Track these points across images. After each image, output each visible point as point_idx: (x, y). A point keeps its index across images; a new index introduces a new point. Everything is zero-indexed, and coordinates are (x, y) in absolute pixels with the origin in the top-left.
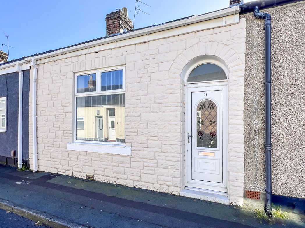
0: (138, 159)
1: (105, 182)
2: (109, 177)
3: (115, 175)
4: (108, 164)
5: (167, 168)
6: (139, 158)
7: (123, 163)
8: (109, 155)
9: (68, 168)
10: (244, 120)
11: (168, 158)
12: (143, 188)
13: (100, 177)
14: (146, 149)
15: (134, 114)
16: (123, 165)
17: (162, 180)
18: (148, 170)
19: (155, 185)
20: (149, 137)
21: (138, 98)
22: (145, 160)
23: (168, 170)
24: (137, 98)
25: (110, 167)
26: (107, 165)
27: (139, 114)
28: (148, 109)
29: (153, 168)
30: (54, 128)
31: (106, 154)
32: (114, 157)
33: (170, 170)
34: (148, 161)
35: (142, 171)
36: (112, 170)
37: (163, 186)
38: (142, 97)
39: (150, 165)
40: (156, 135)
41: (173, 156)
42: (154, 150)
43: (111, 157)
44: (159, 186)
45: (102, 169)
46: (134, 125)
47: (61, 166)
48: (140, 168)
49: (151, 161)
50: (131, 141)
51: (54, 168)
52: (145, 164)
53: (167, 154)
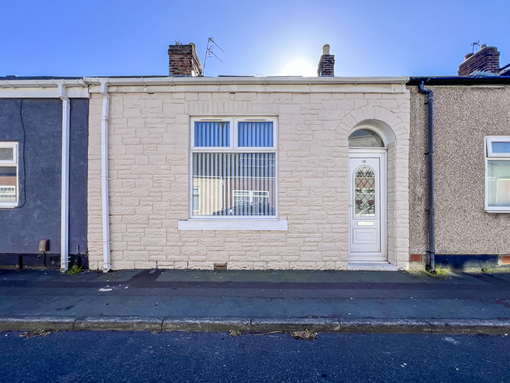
0: (298, 235)
1: (246, 269)
2: (253, 261)
3: (263, 258)
4: (252, 244)
5: (333, 241)
6: (299, 232)
7: (275, 240)
8: (255, 232)
9: (178, 258)
10: (409, 187)
11: (334, 230)
12: (303, 268)
13: (239, 264)
14: (307, 221)
15: (292, 179)
16: (275, 244)
17: (327, 256)
18: (309, 246)
19: (318, 263)
20: (311, 207)
21: (298, 159)
22: (306, 235)
23: (334, 243)
24: (295, 159)
25: (255, 248)
26: (250, 246)
27: (298, 179)
28: (311, 173)
29: (315, 244)
30: (149, 198)
31: (251, 232)
32: (262, 234)
33: (337, 243)
34: (310, 235)
35: (302, 248)
36: (258, 253)
37: (328, 263)
38: (301, 158)
39: (312, 240)
40: (320, 204)
41: (340, 228)
42: (318, 221)
43: (257, 234)
44: (324, 263)
45: (243, 253)
46: (290, 192)
47: (164, 257)
48: (299, 245)
49: (314, 235)
50: (287, 212)
51: (149, 261)
52: (307, 239)
53: (333, 226)
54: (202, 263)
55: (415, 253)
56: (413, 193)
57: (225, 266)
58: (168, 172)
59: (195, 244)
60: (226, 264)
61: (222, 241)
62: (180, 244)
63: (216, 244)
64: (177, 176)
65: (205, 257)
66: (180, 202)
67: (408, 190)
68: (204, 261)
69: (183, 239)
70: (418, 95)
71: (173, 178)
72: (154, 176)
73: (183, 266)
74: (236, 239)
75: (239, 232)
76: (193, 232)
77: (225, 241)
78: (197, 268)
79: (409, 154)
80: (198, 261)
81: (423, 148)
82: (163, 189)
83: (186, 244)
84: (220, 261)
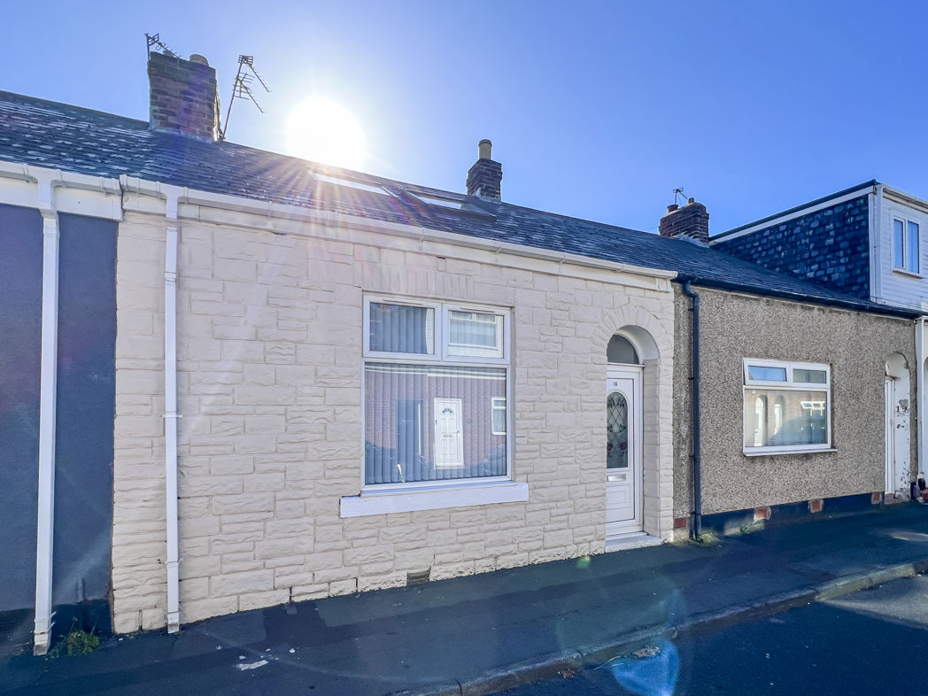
0: (541, 506)
1: (463, 575)
2: (475, 559)
3: (491, 551)
4: (474, 529)
5: (588, 510)
6: (543, 501)
7: (509, 519)
8: (478, 508)
9: (338, 573)
11: (589, 493)
12: (549, 560)
14: (555, 483)
15: (533, 415)
16: (508, 524)
17: (581, 535)
18: (557, 522)
19: (569, 548)
20: (560, 459)
21: (542, 381)
22: (553, 504)
23: (588, 514)
24: (539, 381)
25: (478, 537)
26: (472, 533)
27: (543, 414)
28: (560, 405)
29: (565, 517)
31: (473, 508)
32: (488, 511)
33: (593, 513)
34: (559, 504)
35: (548, 527)
36: (483, 543)
37: (581, 546)
38: (548, 381)
39: (561, 511)
40: (573, 454)
41: (597, 489)
42: (570, 481)
43: (481, 512)
44: (575, 546)
45: (457, 547)
46: (533, 435)
47: (308, 577)
48: (543, 522)
49: (564, 503)
50: (528, 469)
51: (275, 589)
52: (554, 511)
53: (588, 487)
54: (386, 577)
55: (680, 517)
56: (677, 433)
57: (427, 574)
58: (318, 400)
59: (373, 541)
60: (429, 571)
61: (424, 530)
62: (343, 544)
63: (413, 537)
64: (339, 409)
65: (391, 563)
66: (345, 462)
67: (671, 428)
68: (388, 572)
69: (350, 535)
70: (682, 297)
71: (331, 413)
72: (290, 408)
73: (348, 588)
74: (446, 524)
75: (452, 510)
76: (368, 520)
77: (428, 529)
78: (375, 587)
79: (674, 379)
80: (378, 574)
81: (686, 370)
82: (308, 437)
83: (356, 543)
84: (418, 567)
